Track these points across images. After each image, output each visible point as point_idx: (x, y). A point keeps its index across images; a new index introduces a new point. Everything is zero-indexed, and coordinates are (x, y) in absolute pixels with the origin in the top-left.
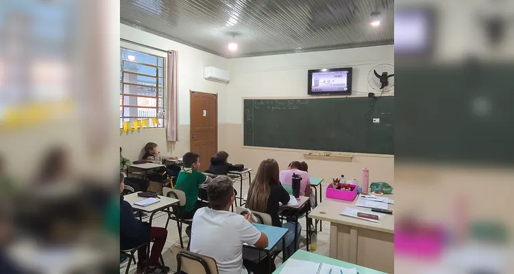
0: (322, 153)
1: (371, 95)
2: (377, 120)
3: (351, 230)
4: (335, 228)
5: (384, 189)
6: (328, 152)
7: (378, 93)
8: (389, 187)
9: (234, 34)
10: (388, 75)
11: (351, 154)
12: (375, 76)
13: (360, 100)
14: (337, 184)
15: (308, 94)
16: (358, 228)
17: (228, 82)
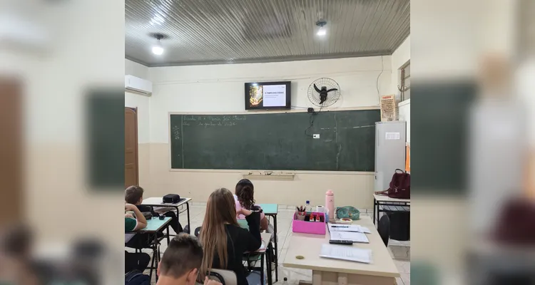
0: (263, 172)
1: (310, 110)
2: (318, 136)
3: (340, 278)
4: (318, 277)
5: (352, 215)
6: (269, 171)
7: (317, 108)
8: (356, 211)
9: (159, 36)
10: (327, 89)
11: (293, 172)
12: (314, 90)
13: (299, 116)
14: (303, 213)
15: (246, 109)
16: (348, 274)
17: (150, 95)
